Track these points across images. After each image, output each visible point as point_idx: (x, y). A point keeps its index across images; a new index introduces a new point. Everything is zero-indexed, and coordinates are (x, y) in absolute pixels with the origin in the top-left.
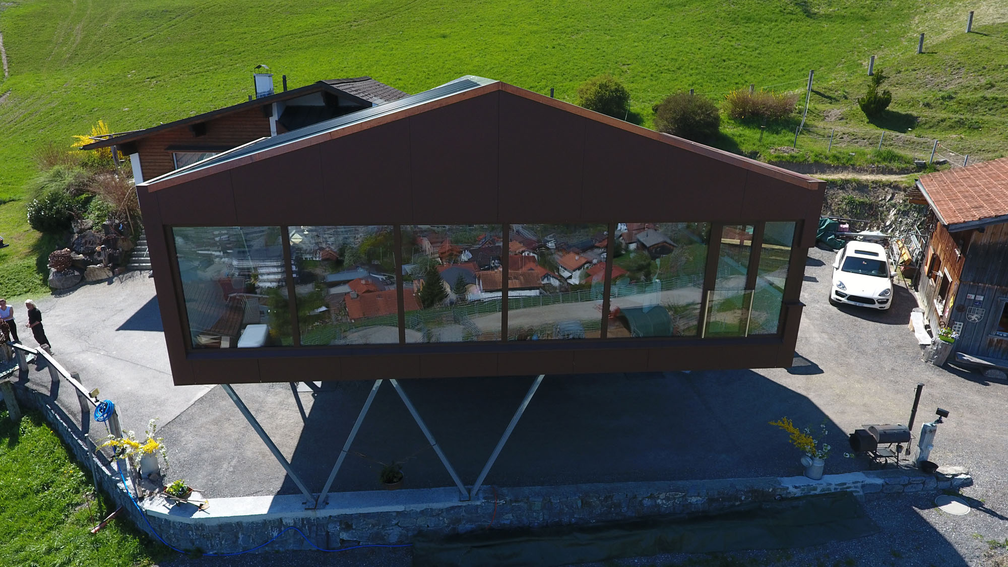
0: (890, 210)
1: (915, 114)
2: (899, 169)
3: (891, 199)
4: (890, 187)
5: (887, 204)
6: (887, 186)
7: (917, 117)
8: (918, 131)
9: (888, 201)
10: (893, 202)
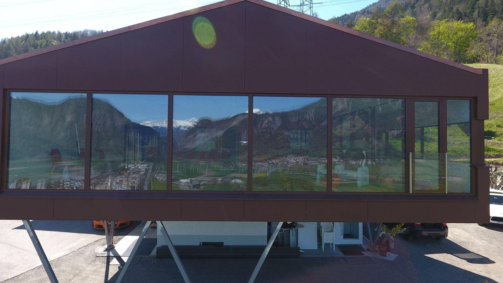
0: (497, 177)
1: (493, 130)
2: (494, 155)
3: (495, 170)
4: (493, 164)
5: (494, 173)
6: (491, 163)
7: (495, 132)
8: (498, 138)
9: (494, 171)
10: (497, 172)
